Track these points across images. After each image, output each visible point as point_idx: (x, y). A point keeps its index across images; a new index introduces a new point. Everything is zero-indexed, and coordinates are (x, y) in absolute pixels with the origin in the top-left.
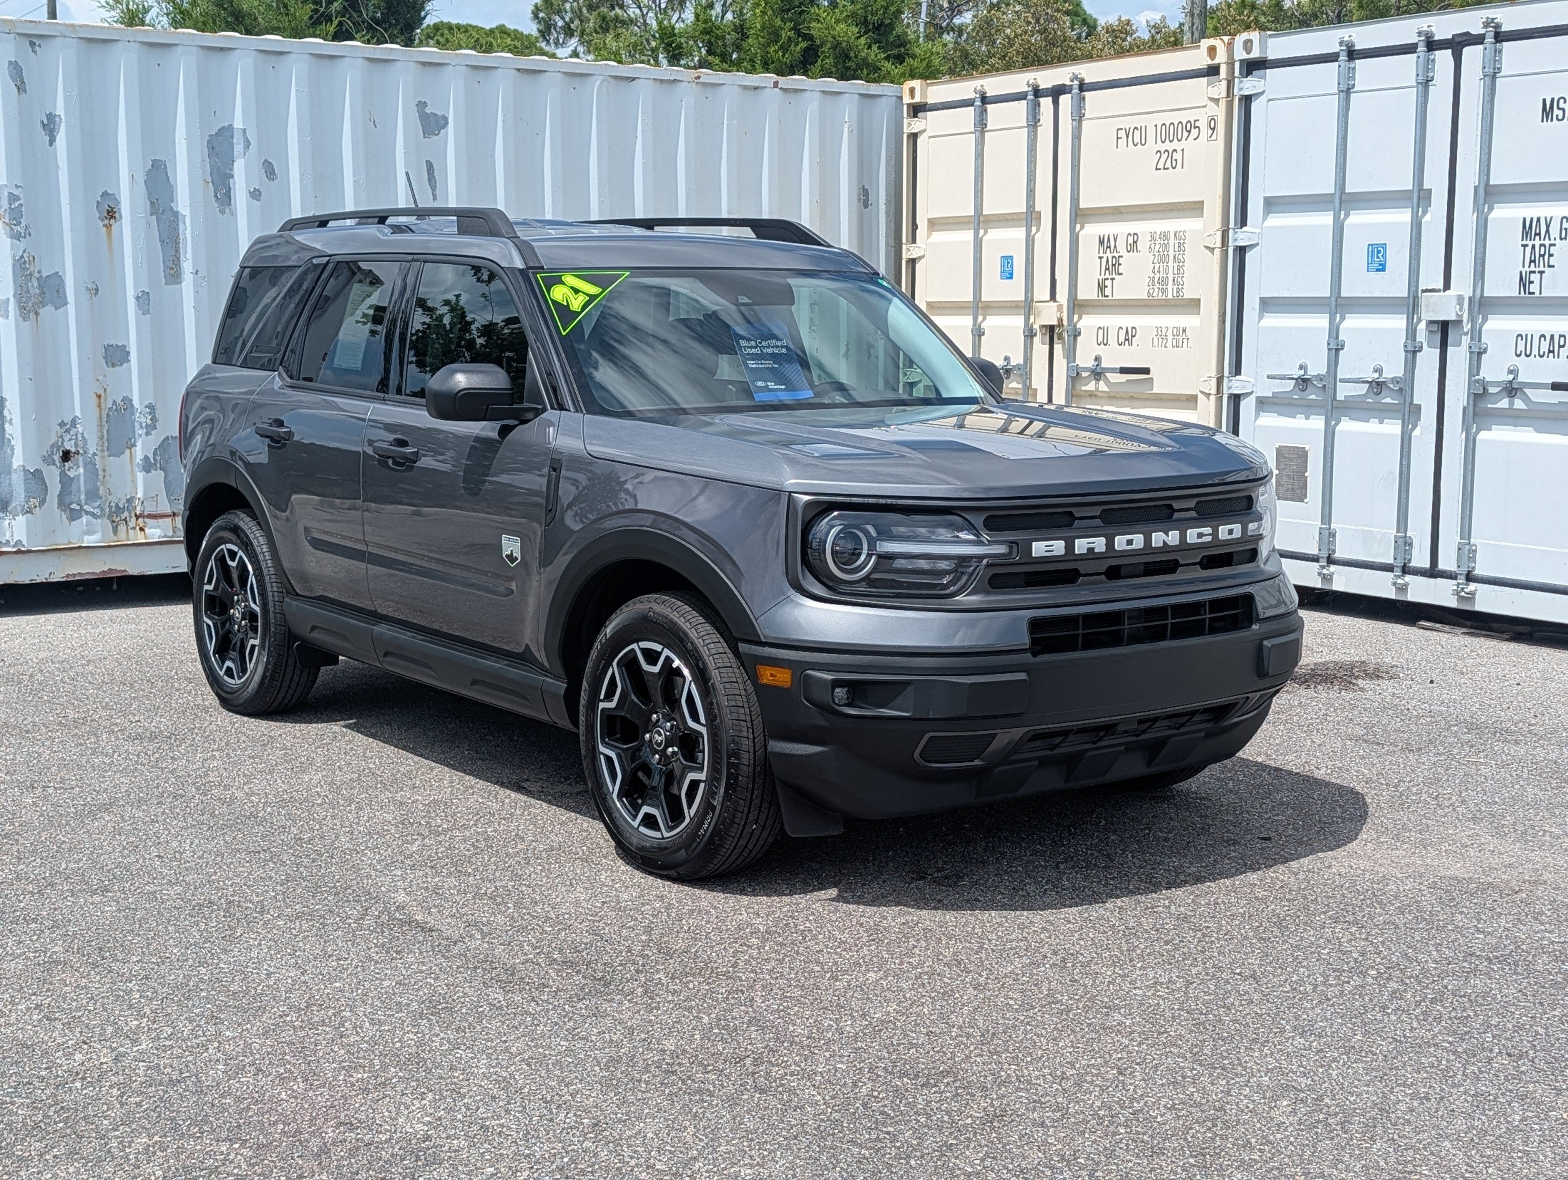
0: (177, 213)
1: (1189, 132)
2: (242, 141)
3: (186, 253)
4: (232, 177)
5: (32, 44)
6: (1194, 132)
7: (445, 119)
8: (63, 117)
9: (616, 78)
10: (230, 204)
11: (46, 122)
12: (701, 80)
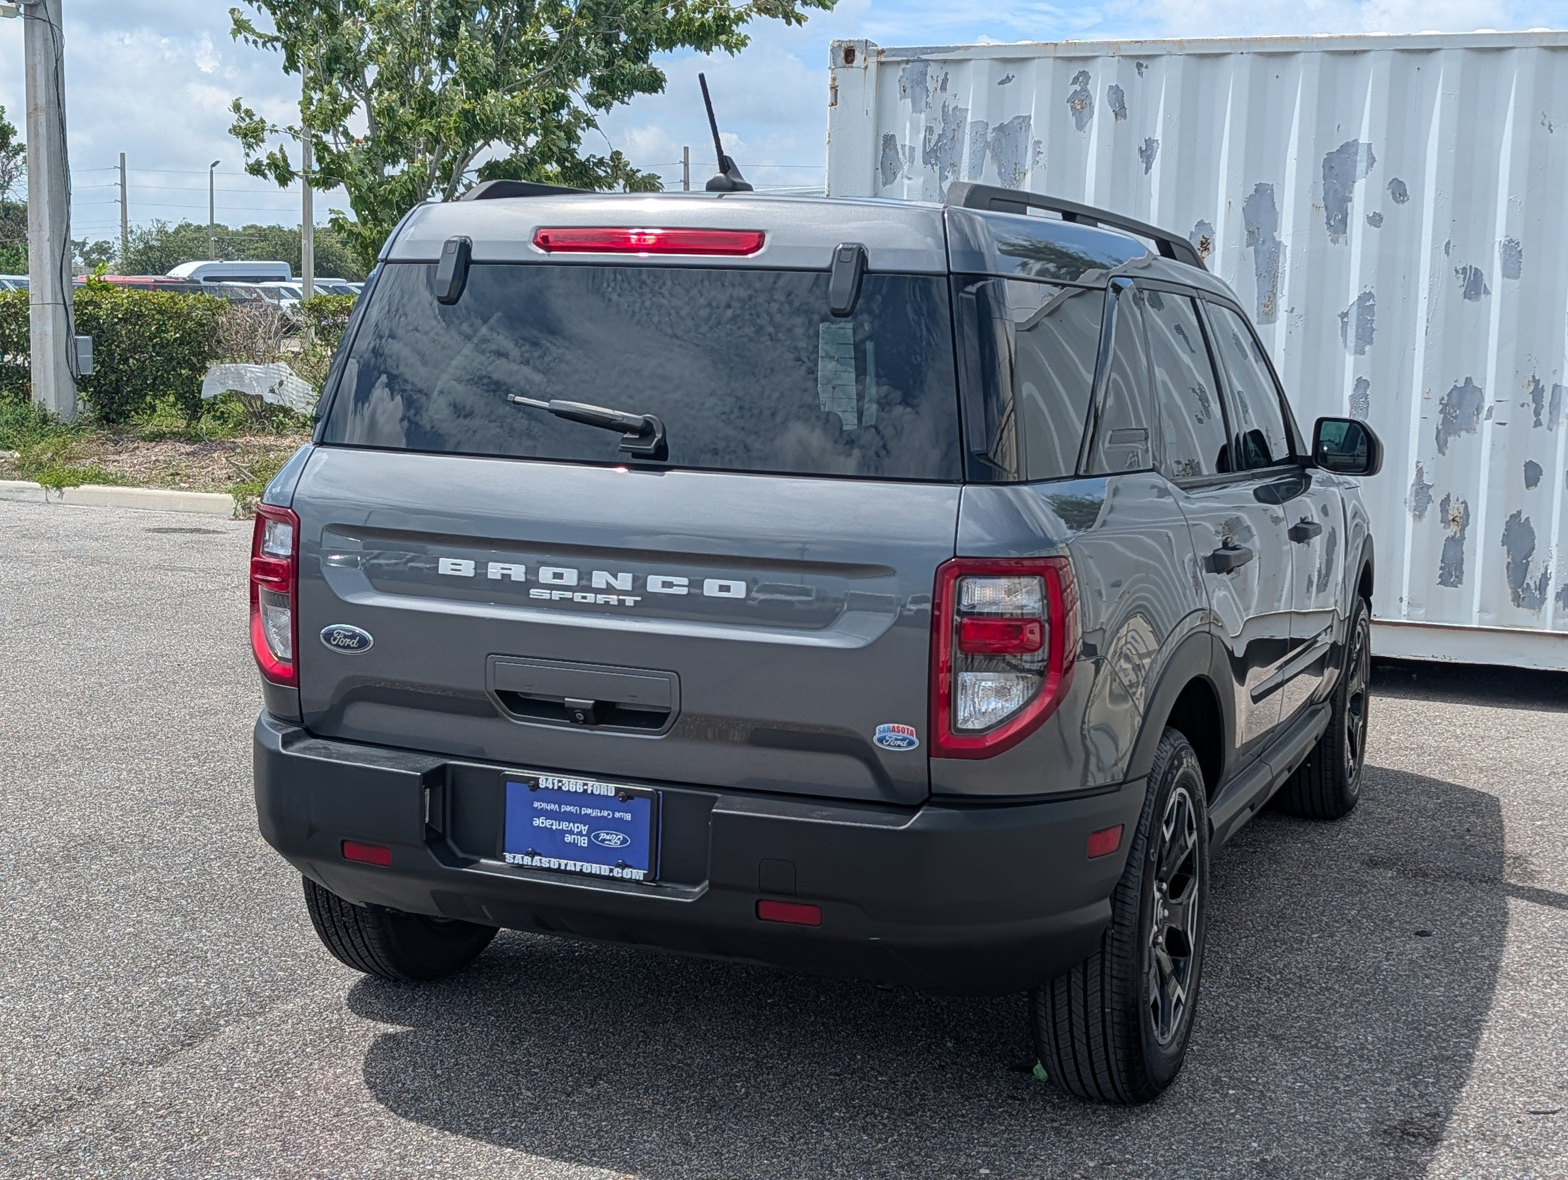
0: (1280, 242)
2: (1365, 158)
3: (1283, 288)
4: (1351, 200)
5: (1139, 66)
8: (1160, 142)
10: (1344, 233)
11: (1144, 148)
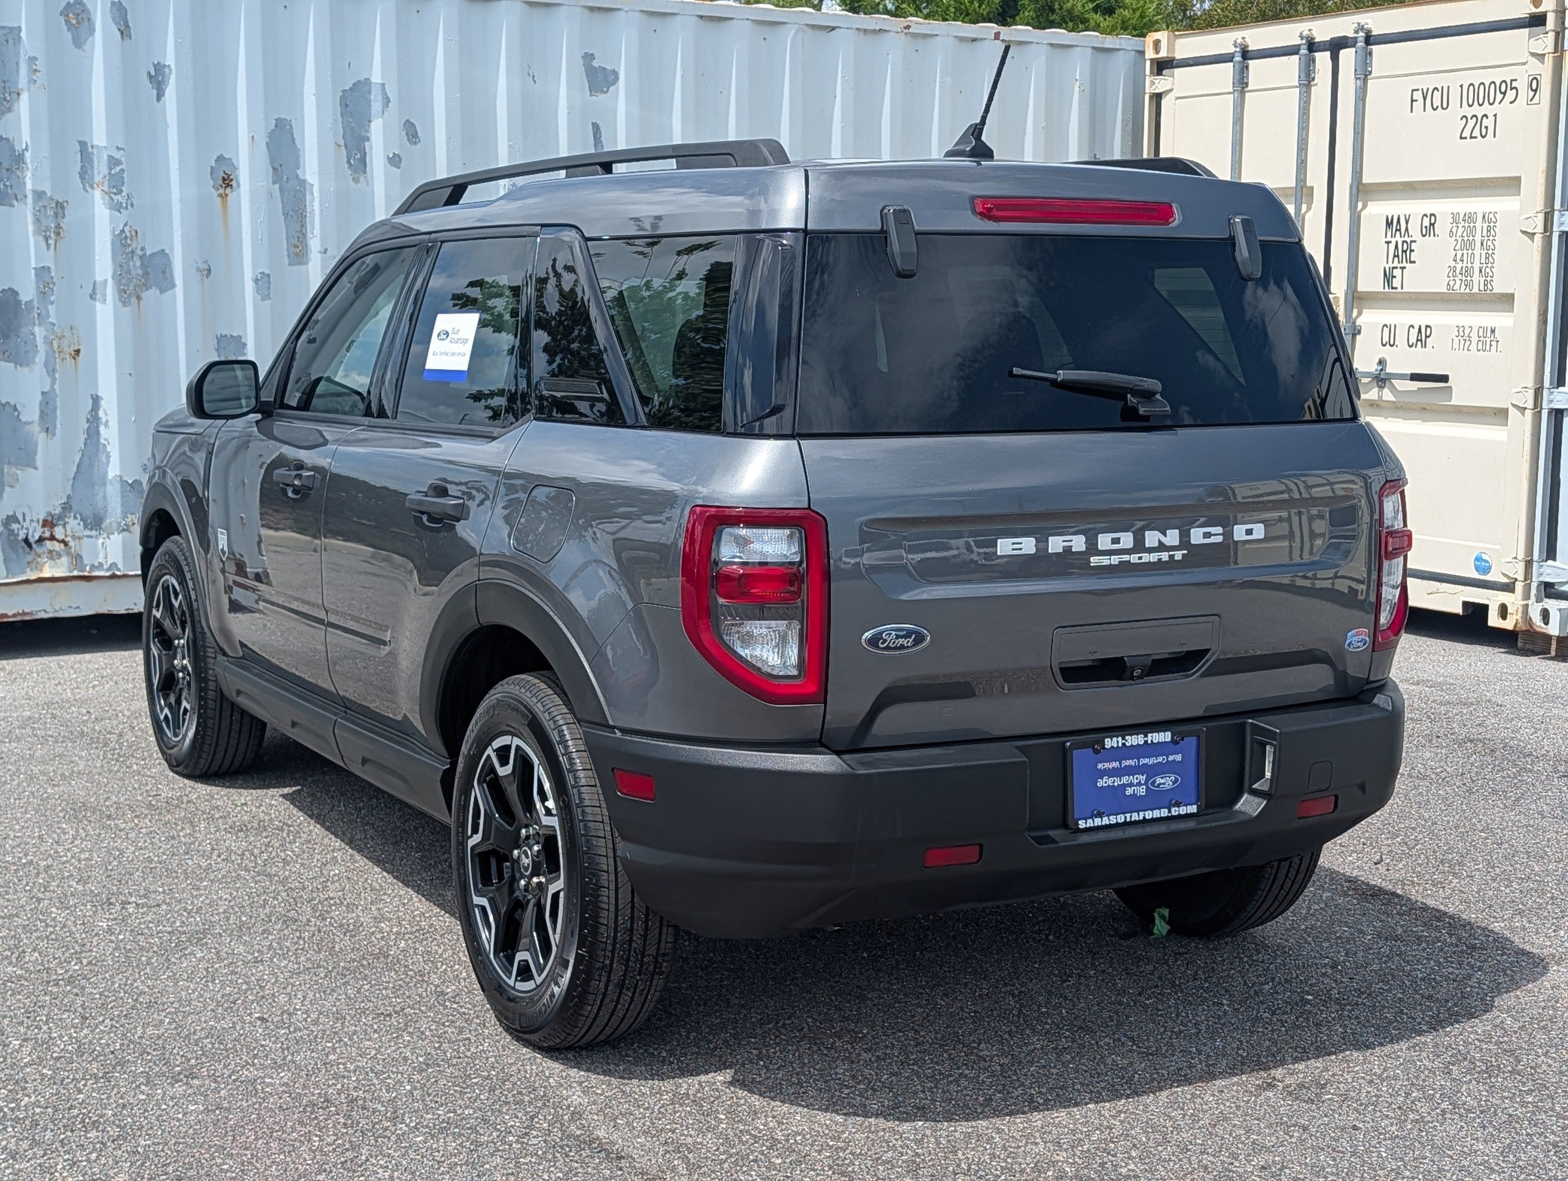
0: (304, 181)
1: (1504, 94)
2: (380, 97)
4: (368, 139)
6: (1511, 94)
7: (615, 74)
8: (173, 67)
9: (813, 27)
10: (365, 172)
11: (153, 73)
12: (911, 30)
